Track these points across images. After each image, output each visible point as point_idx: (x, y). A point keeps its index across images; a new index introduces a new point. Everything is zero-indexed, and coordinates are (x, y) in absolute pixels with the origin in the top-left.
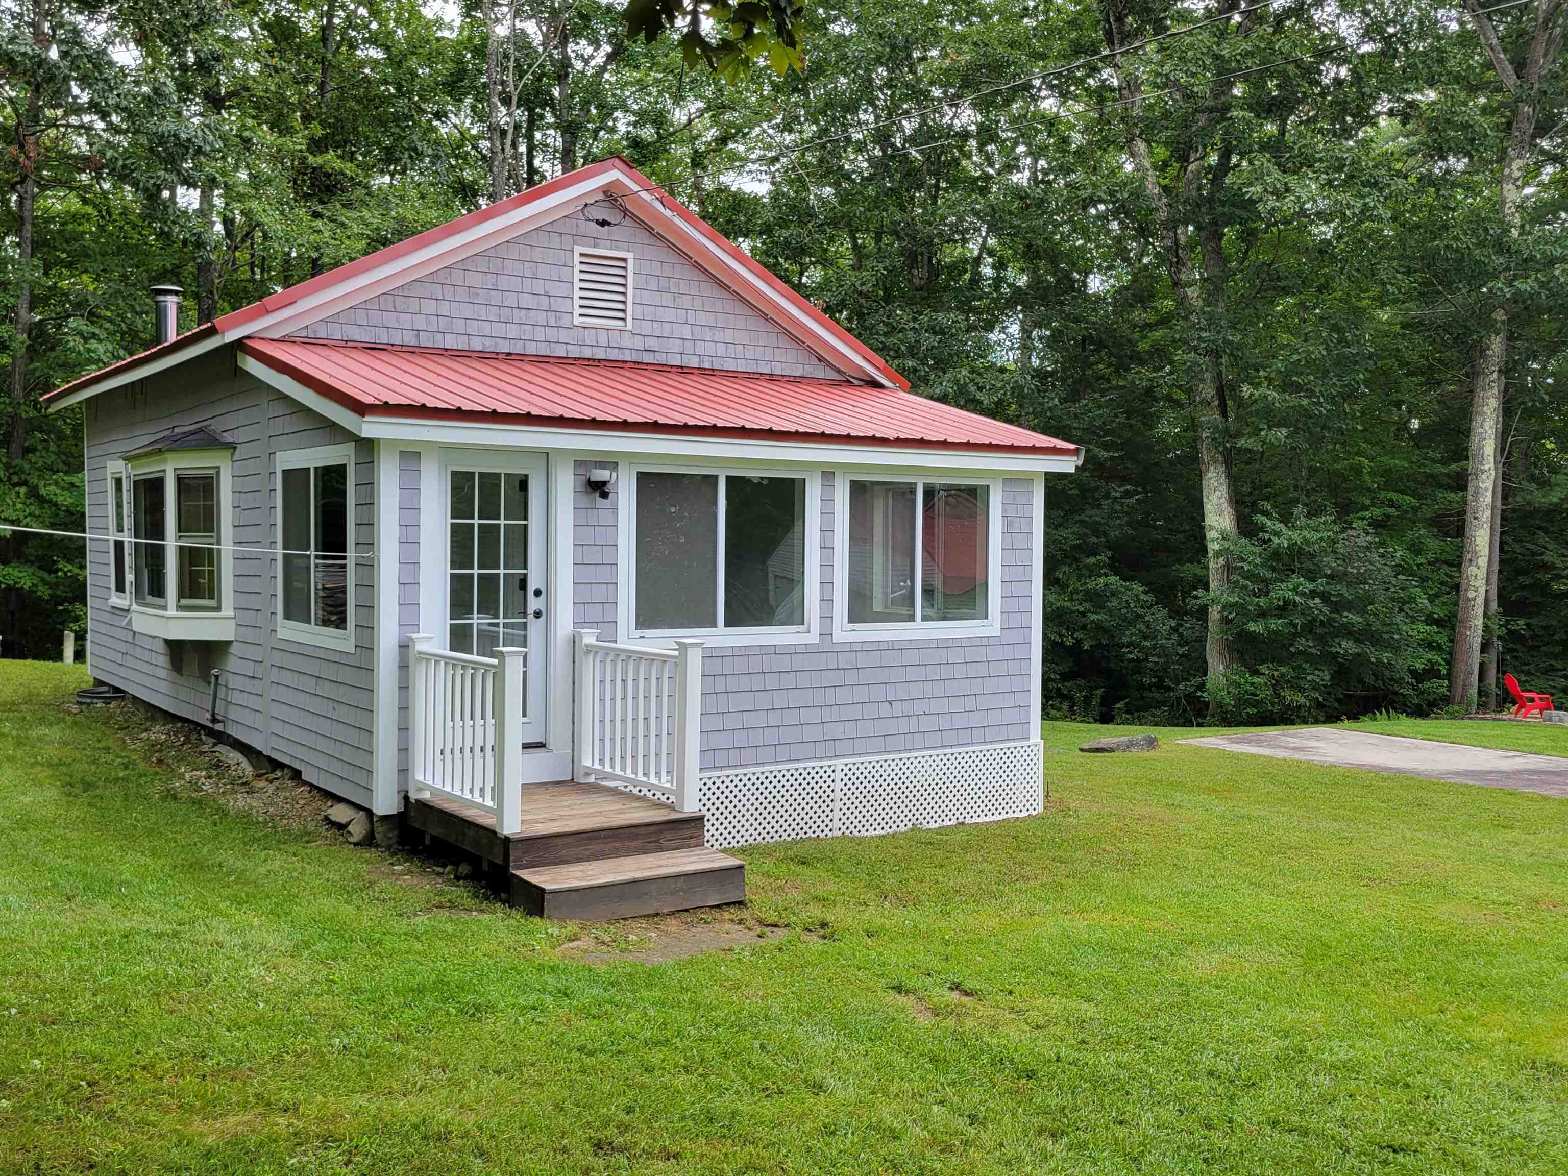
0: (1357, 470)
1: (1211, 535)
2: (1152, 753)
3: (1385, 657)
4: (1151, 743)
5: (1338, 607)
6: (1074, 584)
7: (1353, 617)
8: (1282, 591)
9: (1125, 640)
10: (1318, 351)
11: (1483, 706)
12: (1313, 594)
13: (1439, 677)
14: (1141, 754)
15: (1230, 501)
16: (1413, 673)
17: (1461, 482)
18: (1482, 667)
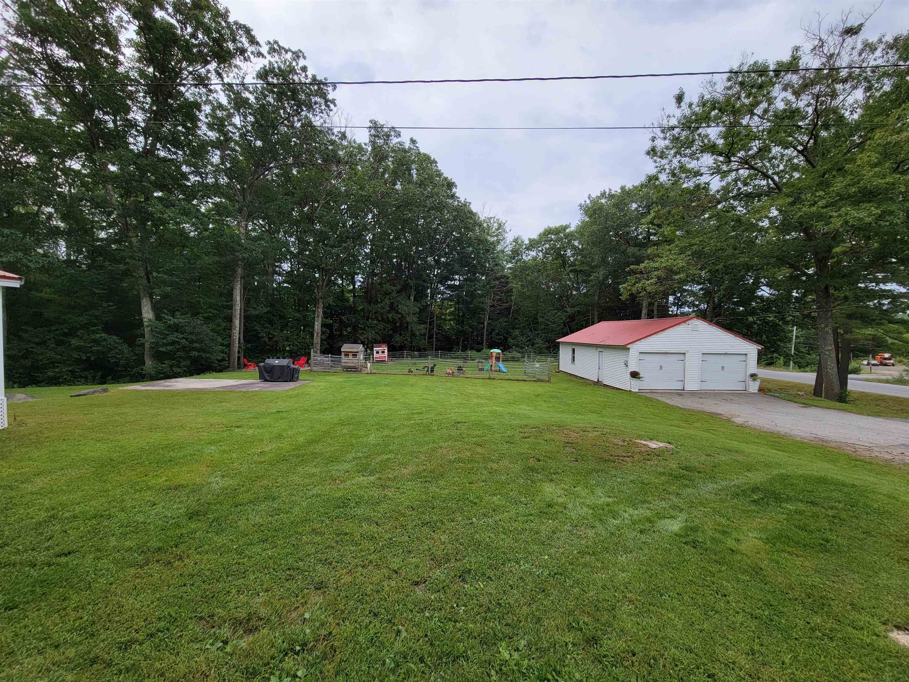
0: (199, 302)
1: (145, 320)
2: (105, 394)
3: (207, 355)
4: (105, 390)
5: (192, 342)
6: (86, 336)
7: (196, 345)
8: (172, 338)
9: (109, 355)
10: (181, 265)
11: (239, 368)
12: (183, 338)
13: (225, 360)
14: (100, 395)
15: (152, 309)
16: (218, 360)
17: (231, 307)
18: (239, 358)
